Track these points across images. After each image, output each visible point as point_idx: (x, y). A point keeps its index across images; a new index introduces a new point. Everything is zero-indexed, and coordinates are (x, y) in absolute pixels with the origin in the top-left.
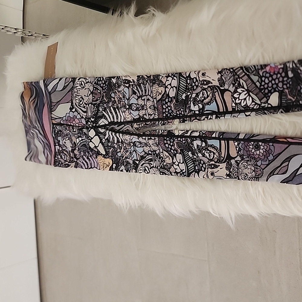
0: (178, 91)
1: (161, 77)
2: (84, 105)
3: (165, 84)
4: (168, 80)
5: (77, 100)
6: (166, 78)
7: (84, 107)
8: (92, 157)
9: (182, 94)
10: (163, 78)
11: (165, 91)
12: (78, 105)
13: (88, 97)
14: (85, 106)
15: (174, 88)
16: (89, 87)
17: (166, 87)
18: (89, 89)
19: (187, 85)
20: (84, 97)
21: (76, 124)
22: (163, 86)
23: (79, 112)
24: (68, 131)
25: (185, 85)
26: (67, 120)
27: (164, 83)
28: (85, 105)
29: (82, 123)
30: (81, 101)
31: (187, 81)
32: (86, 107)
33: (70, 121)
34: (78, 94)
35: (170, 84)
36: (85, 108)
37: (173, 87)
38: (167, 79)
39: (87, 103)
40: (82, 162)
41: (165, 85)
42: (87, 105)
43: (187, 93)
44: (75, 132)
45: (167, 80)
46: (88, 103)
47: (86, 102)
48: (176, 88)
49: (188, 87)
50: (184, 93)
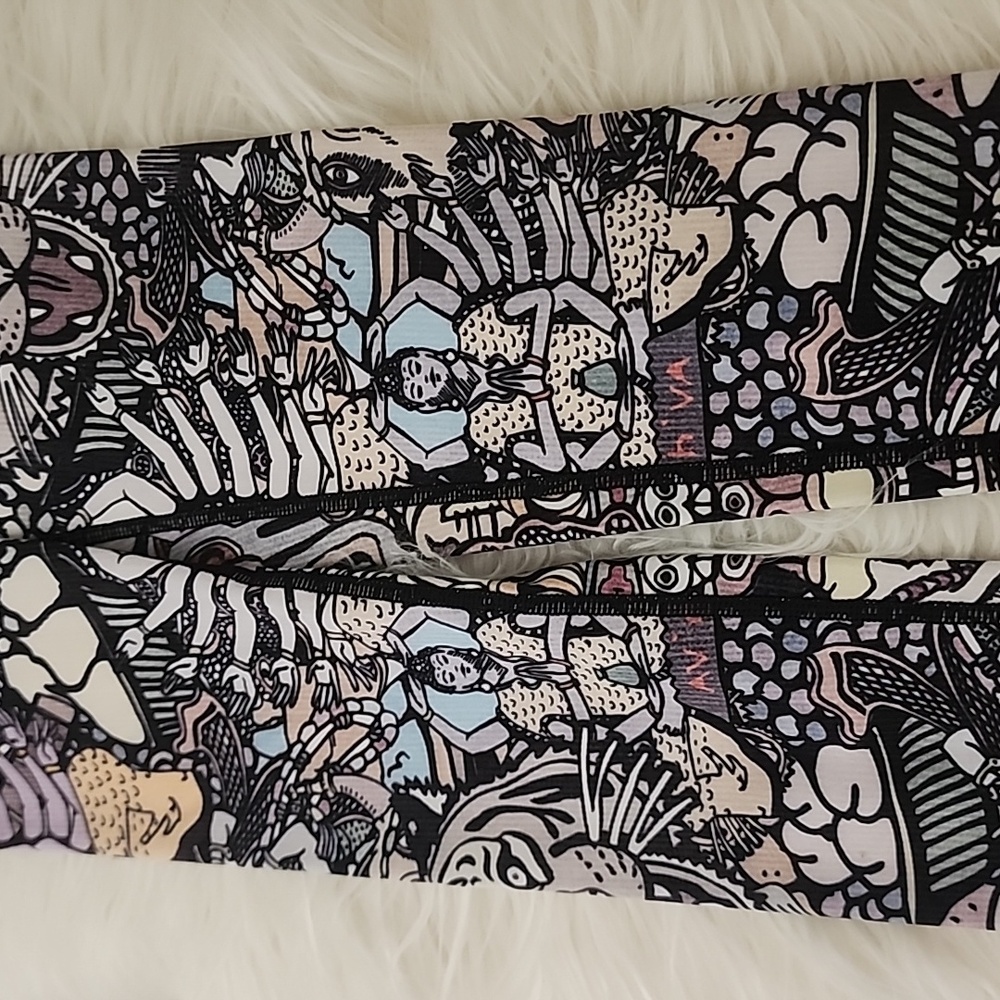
0: (875, 230)
1: (688, 127)
3: (733, 186)
4: (768, 152)
6: (742, 133)
9: (920, 262)
10: (713, 130)
11: (741, 241)
15: (831, 212)
17: (744, 208)
19: (963, 180)
22: (712, 203)
25: (952, 180)
27: (724, 177)
31: (965, 151)
35: (789, 184)
37: (816, 207)
38: (752, 140)
41: (738, 194)
43: (978, 248)
45: (751, 152)
48: (853, 210)
49: (978, 202)
50: (944, 247)
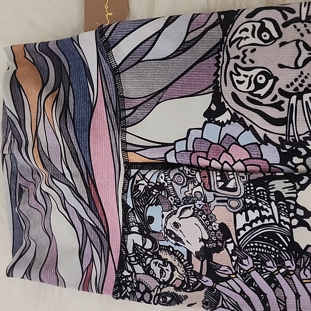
2: (276, 97)
5: (241, 83)
7: (278, 106)
8: (294, 277)
12: (248, 98)
13: (299, 71)
14: (282, 102)
16: (302, 35)
18: (301, 44)
20: (276, 71)
21: (235, 162)
23: (249, 123)
24: (199, 189)
26: (194, 152)
28: (280, 98)
29: (261, 158)
30: (259, 86)
32: (285, 106)
33: (207, 153)
34: (245, 63)
36: (282, 110)
39: (291, 90)
40: (239, 290)
42: (294, 98)
44: (234, 190)
46: (296, 89)
47: (288, 86)
